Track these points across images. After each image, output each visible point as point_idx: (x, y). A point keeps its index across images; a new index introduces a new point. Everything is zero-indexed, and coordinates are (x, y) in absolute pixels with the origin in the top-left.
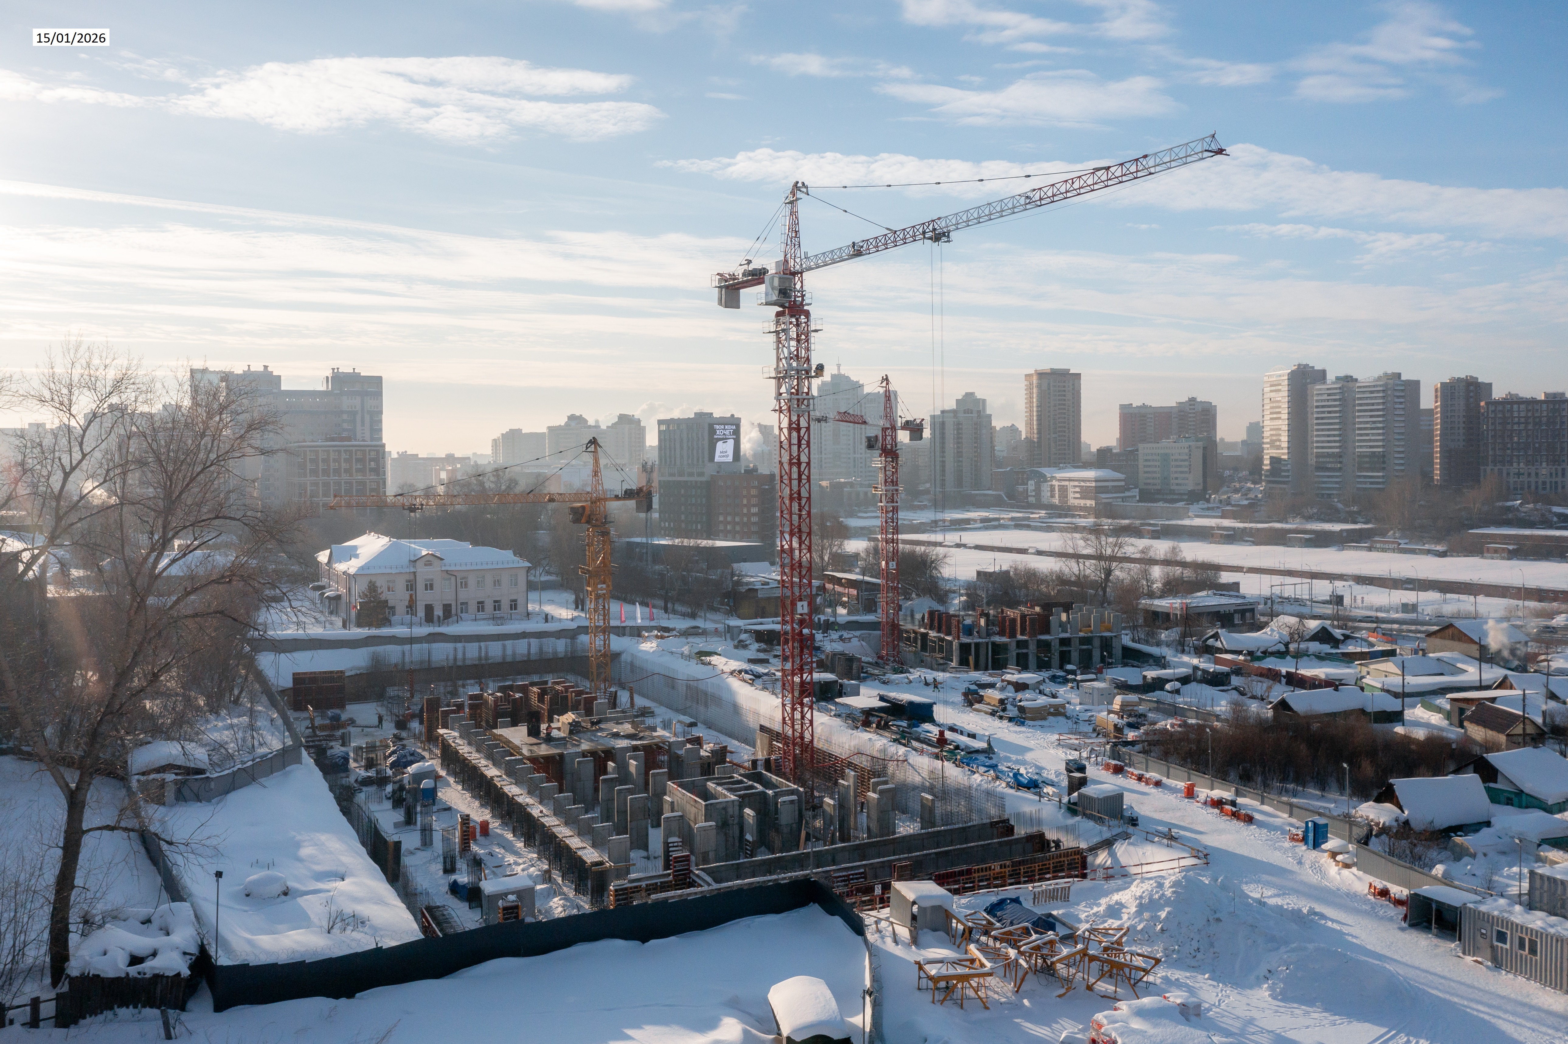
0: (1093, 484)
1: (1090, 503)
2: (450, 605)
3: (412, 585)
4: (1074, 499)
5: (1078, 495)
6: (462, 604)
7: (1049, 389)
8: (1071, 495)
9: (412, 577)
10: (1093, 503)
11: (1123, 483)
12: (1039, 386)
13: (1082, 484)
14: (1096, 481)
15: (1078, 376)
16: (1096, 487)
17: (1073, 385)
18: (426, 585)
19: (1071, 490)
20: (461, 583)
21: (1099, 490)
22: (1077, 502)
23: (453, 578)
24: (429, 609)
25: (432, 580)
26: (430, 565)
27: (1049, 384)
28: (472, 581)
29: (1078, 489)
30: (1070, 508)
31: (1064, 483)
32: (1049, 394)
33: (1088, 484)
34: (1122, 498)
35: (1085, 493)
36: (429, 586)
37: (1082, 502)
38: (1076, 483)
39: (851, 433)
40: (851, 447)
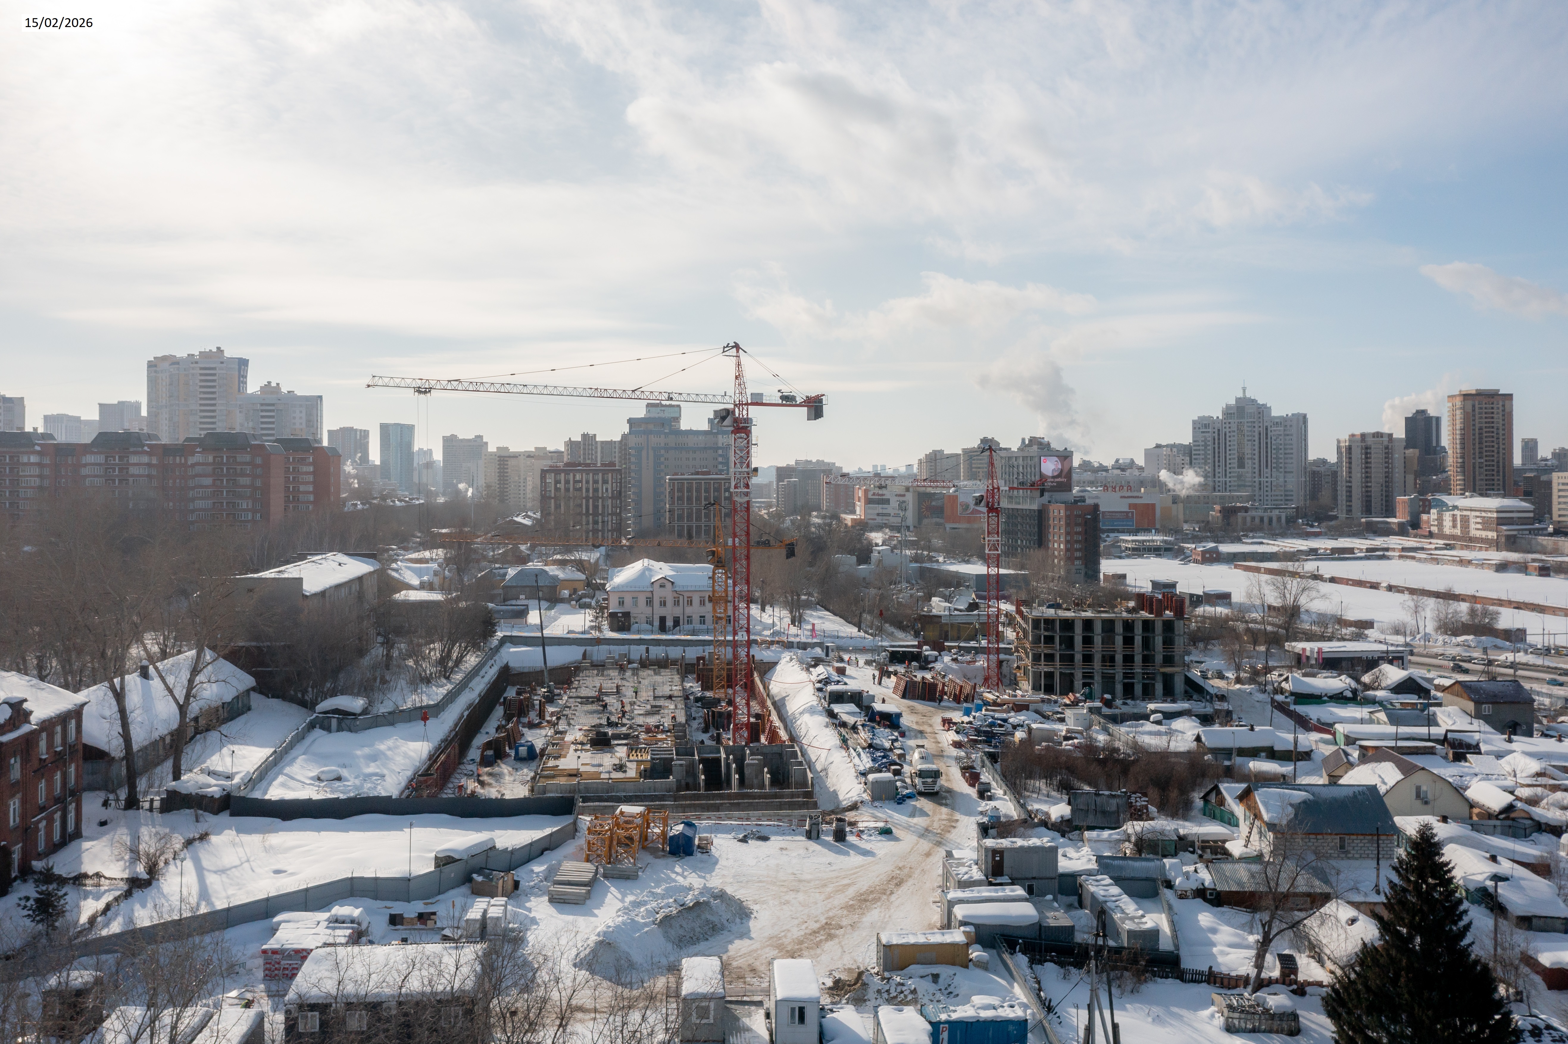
0: (1495, 515)
1: (1492, 535)
2: (679, 619)
3: (650, 601)
4: (1475, 531)
5: (1479, 526)
6: (688, 618)
7: (1474, 410)
8: (1472, 526)
9: (650, 595)
10: (1495, 534)
11: (1531, 515)
12: (1463, 408)
13: (1484, 514)
14: (1498, 512)
15: (1510, 396)
16: (1498, 518)
17: (1503, 406)
18: (661, 602)
19: (1472, 520)
20: (688, 601)
21: (1501, 522)
22: (1478, 534)
23: (681, 598)
24: (663, 620)
25: (665, 598)
26: (664, 587)
27: (1474, 406)
28: (696, 601)
29: (1479, 520)
30: (1471, 539)
31: (1465, 513)
32: (1474, 416)
33: (1489, 515)
34: (1530, 530)
35: (1486, 524)
36: (663, 604)
37: (1484, 534)
38: (1478, 514)
39: (1256, 457)
40: (1257, 470)
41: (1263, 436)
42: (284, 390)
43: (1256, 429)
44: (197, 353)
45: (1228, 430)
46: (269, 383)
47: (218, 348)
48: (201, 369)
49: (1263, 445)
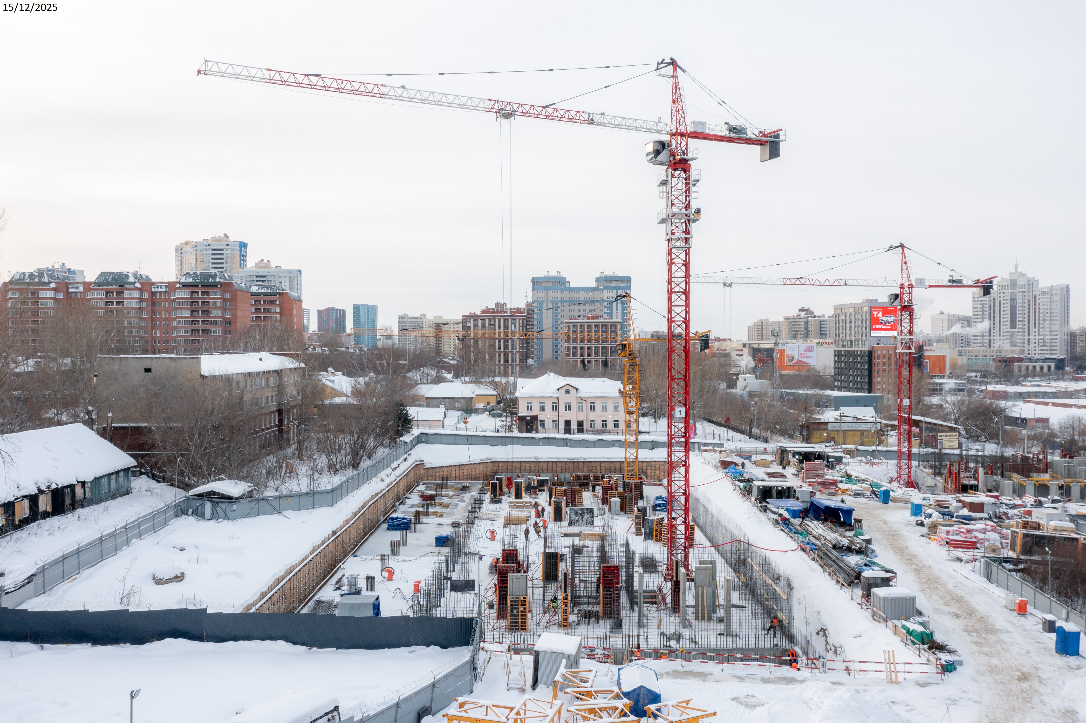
2: (582, 421)
3: (556, 406)
6: (591, 421)
9: (556, 401)
18: (566, 407)
20: (591, 406)
23: (585, 403)
24: (568, 423)
25: (570, 403)
26: (569, 393)
28: (598, 406)
36: (568, 408)
39: (1026, 320)
40: (1026, 330)
41: (1032, 303)
42: (273, 265)
43: (1026, 298)
44: (210, 238)
45: (1002, 299)
46: (262, 260)
47: (225, 235)
48: (213, 250)
49: (1032, 311)
